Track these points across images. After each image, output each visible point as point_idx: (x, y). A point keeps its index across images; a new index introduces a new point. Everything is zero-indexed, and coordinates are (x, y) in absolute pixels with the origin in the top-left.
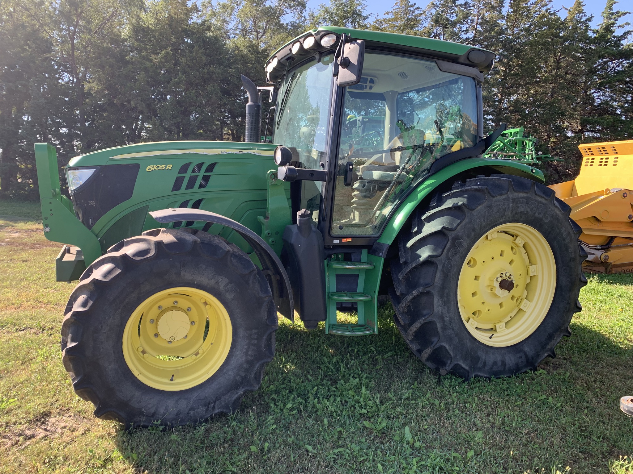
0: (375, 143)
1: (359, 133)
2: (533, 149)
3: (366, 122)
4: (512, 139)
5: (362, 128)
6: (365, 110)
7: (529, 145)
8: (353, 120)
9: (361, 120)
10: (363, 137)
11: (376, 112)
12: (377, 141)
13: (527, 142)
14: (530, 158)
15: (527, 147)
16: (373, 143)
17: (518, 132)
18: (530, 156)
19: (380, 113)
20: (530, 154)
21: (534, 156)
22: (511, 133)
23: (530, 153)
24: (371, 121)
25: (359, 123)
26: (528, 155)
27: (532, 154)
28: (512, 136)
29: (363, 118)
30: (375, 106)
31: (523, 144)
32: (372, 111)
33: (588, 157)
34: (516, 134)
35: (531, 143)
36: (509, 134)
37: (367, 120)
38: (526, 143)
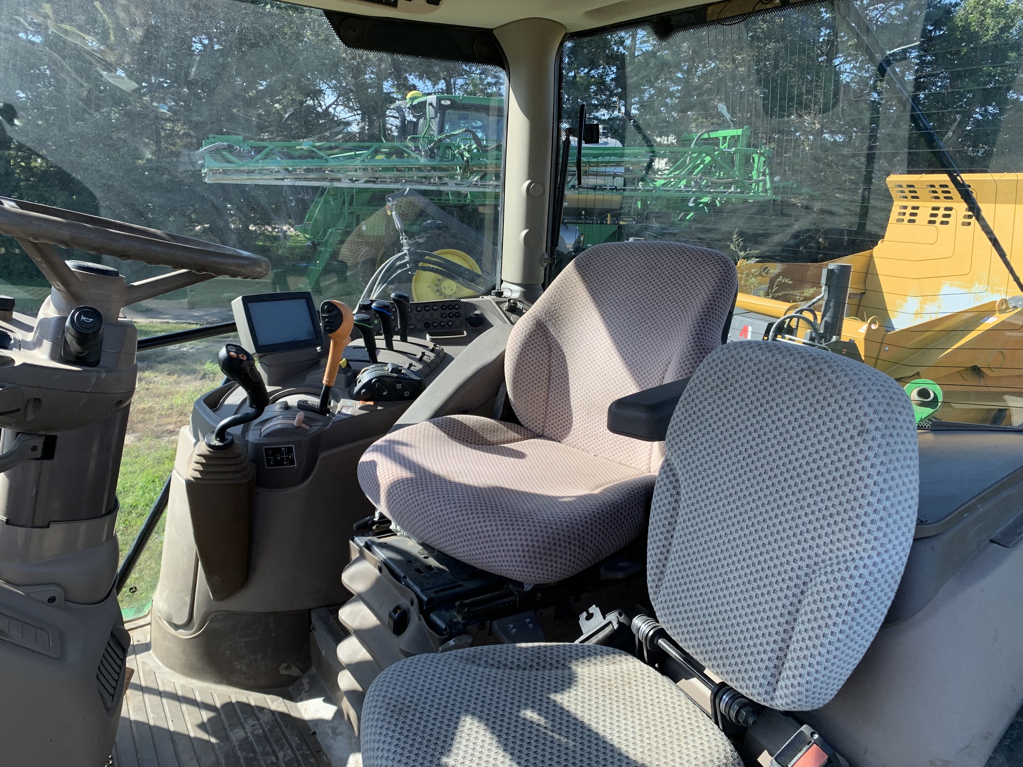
0: (466, 155)
1: (433, 131)
2: (767, 171)
3: (448, 107)
4: (726, 150)
5: (437, 119)
6: (444, 79)
7: (758, 161)
8: (419, 103)
9: (435, 104)
10: (440, 140)
11: (466, 84)
12: (469, 151)
13: (756, 157)
14: (761, 189)
15: (756, 166)
16: (462, 156)
17: (738, 136)
18: (761, 184)
19: (473, 86)
20: (760, 181)
21: (768, 186)
22: (725, 138)
23: (761, 178)
24: (455, 105)
25: (430, 111)
26: (757, 182)
27: (765, 182)
28: (726, 145)
29: (439, 100)
30: (466, 71)
31: (747, 161)
32: (460, 82)
33: (904, 204)
34: (735, 140)
35: (763, 159)
36: (721, 139)
37: (449, 103)
38: (753, 159)
